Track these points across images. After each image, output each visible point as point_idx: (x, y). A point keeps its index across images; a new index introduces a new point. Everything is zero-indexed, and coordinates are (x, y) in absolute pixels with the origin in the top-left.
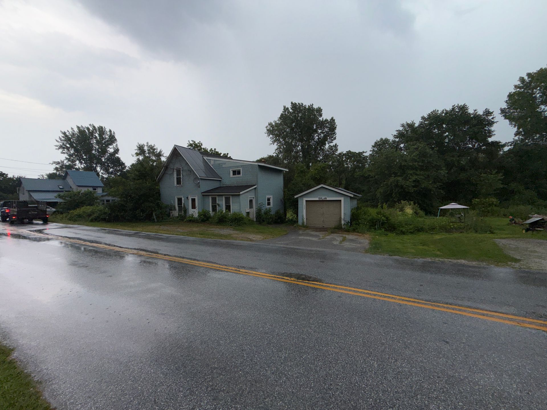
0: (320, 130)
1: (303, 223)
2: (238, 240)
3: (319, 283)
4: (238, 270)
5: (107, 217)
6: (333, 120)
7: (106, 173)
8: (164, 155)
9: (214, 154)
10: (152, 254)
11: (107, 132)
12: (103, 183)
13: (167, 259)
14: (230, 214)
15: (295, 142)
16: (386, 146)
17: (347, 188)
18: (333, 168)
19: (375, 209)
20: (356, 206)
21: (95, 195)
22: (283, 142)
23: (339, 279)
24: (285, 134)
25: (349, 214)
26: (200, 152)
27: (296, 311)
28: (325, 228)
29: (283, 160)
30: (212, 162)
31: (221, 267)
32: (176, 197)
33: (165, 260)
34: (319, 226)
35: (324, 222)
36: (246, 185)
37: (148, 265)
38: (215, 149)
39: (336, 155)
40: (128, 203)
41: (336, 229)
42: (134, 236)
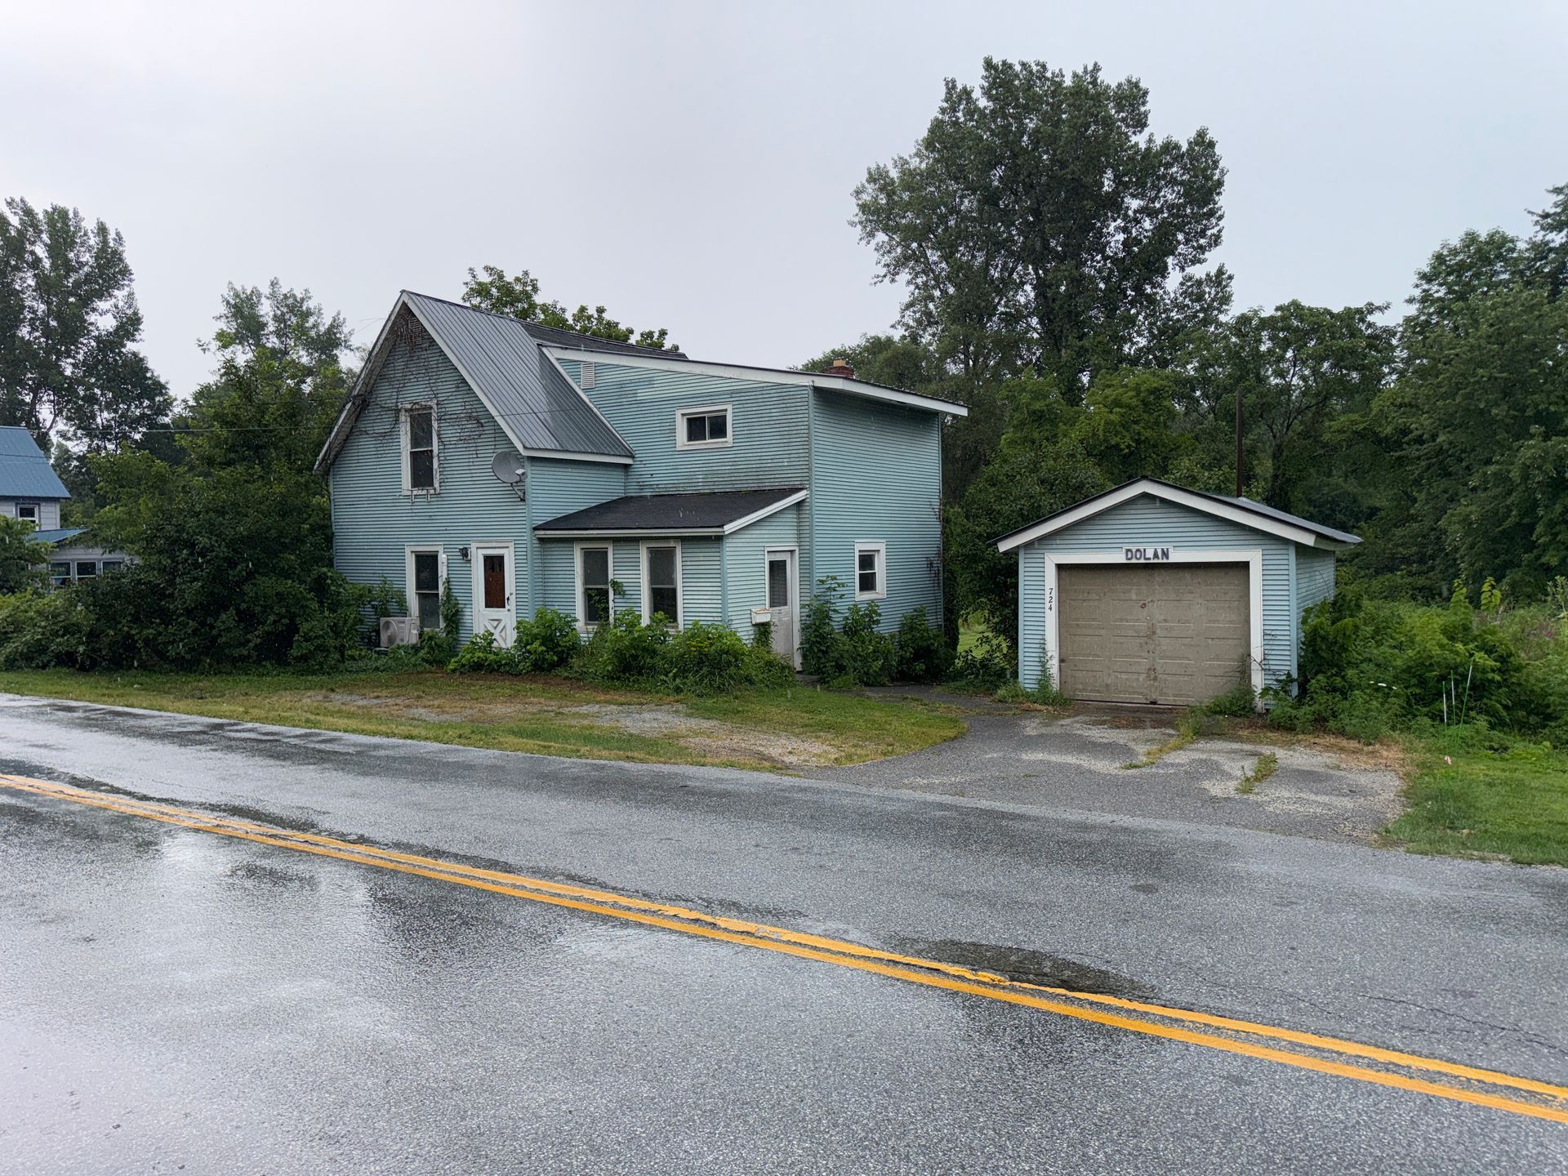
0: (1133, 196)
1: (1044, 680)
2: (713, 765)
3: (1124, 1003)
4: (709, 919)
5: (81, 649)
6: (1203, 144)
7: (79, 433)
8: (355, 342)
9: (594, 334)
10: (288, 832)
11: (85, 235)
12: (65, 482)
13: (357, 858)
14: (672, 631)
15: (1005, 264)
16: (1496, 273)
17: (1280, 499)
18: (1206, 396)
19: (1434, 609)
20: (1331, 595)
21: (29, 540)
22: (944, 265)
23: (1237, 984)
24: (952, 223)
25: (1290, 633)
26: (527, 327)
27: (1002, 1149)
28: (1163, 712)
29: (942, 360)
30: (586, 376)
31: (624, 901)
32: (408, 550)
33: (348, 863)
34: (1123, 696)
35: (1155, 679)
36: (753, 486)
37: (266, 886)
38: (601, 311)
39: (1219, 325)
40: (178, 580)
41: (1220, 713)
42: (201, 743)
